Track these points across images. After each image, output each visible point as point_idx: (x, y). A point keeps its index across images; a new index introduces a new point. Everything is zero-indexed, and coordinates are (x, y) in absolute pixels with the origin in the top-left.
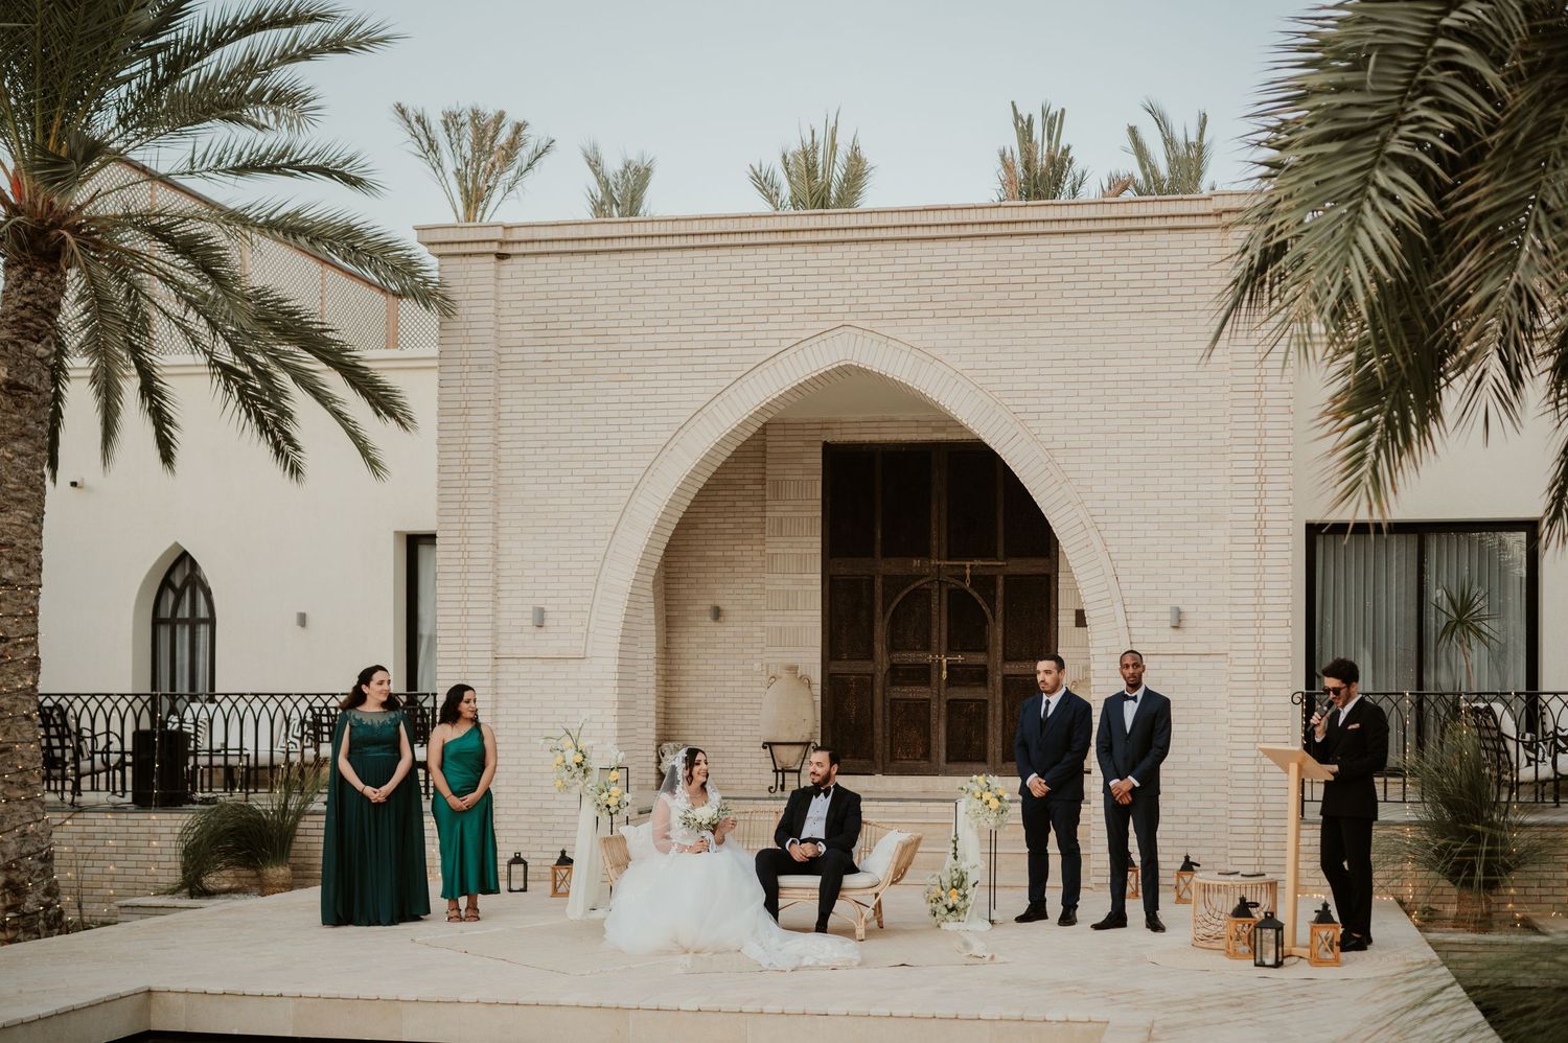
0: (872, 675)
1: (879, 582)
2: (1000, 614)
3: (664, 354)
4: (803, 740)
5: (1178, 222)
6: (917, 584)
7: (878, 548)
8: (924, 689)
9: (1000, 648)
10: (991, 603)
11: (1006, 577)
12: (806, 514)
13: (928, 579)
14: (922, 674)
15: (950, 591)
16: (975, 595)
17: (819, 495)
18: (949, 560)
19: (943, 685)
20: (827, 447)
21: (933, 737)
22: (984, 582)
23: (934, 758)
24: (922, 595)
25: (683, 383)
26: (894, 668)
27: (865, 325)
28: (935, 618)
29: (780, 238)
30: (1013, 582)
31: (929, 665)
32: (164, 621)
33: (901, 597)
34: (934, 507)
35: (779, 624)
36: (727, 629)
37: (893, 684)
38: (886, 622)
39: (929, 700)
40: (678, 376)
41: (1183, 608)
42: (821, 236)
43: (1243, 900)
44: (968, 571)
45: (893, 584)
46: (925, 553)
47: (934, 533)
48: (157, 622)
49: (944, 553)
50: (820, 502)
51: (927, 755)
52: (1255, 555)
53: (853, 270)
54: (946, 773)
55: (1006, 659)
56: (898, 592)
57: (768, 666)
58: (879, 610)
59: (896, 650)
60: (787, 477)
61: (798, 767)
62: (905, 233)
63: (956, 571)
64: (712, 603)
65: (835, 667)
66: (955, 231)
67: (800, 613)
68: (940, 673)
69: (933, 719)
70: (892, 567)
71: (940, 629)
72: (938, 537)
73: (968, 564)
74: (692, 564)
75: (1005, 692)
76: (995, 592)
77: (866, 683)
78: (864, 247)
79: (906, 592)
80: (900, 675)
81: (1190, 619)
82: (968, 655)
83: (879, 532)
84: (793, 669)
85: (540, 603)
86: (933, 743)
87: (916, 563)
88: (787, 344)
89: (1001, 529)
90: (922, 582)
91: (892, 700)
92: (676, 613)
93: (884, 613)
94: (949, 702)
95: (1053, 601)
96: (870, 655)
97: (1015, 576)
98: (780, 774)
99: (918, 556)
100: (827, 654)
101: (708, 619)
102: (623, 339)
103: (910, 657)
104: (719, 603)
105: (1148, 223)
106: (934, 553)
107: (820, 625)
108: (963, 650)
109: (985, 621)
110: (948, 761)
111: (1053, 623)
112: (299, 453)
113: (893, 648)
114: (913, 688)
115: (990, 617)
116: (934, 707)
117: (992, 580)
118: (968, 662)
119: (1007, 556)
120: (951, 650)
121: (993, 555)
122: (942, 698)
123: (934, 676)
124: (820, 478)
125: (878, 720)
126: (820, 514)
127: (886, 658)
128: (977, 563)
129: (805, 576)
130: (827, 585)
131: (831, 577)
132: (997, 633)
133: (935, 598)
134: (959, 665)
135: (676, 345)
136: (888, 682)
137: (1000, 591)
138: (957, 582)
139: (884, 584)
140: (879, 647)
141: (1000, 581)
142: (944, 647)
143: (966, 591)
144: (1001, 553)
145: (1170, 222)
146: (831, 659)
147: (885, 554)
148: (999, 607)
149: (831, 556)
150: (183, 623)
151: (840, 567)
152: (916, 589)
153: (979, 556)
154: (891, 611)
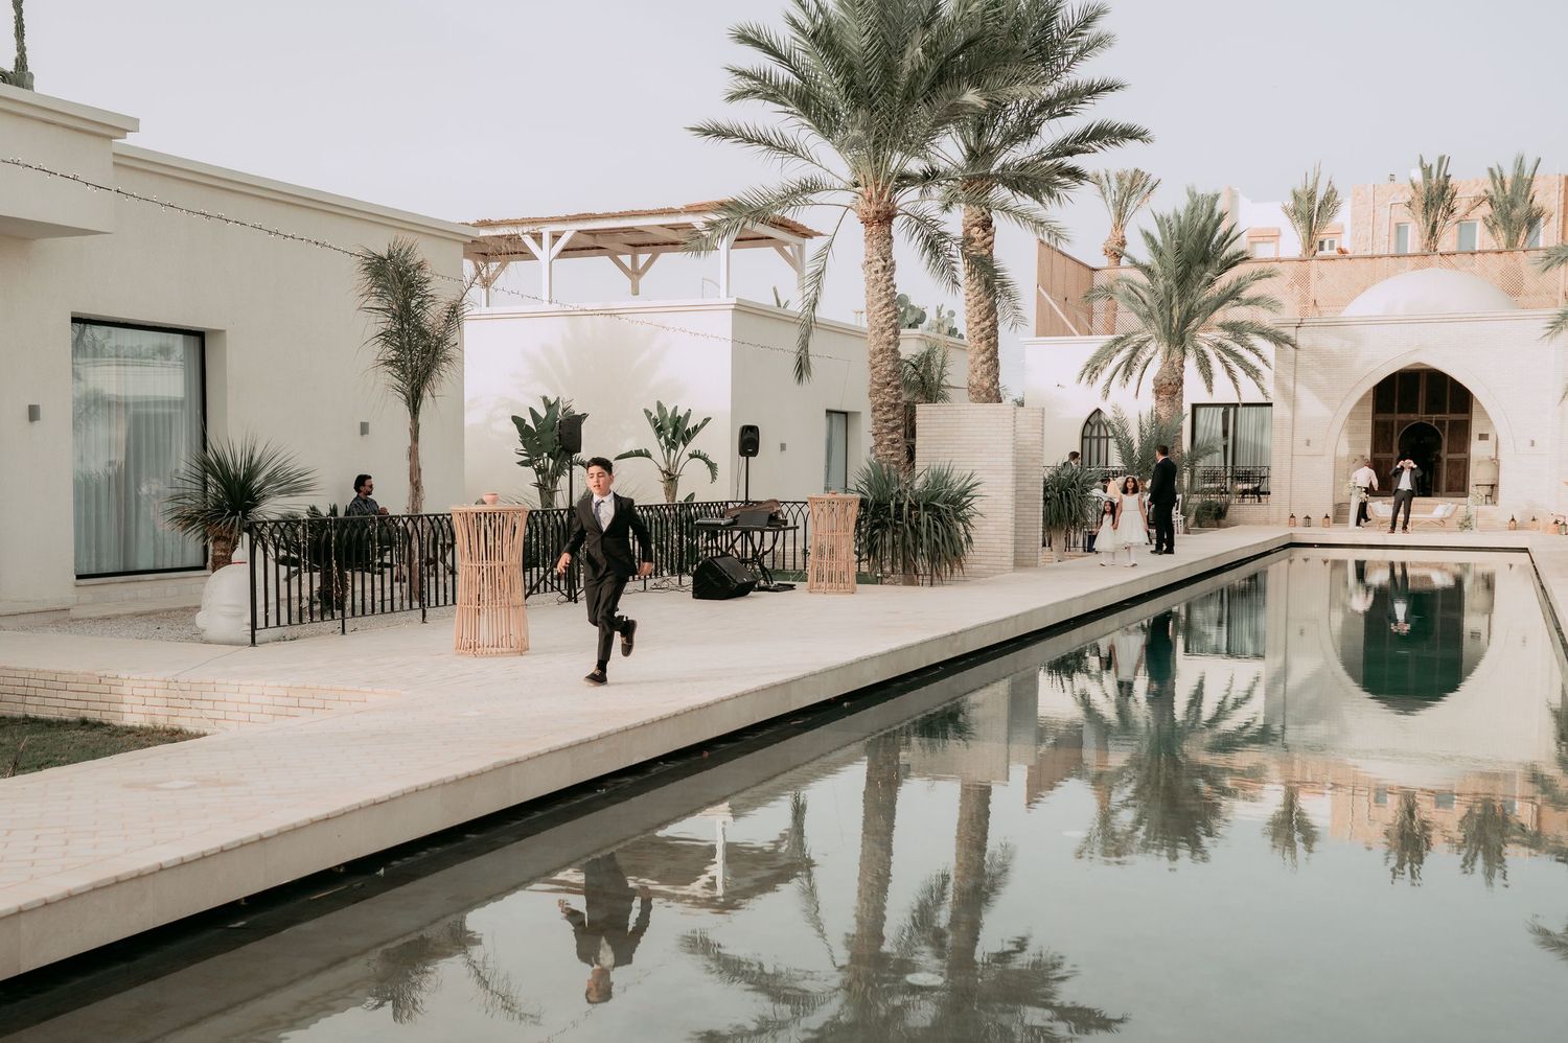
1: (1396, 422)
2: (1447, 436)
6: (1412, 424)
7: (1396, 409)
9: (1446, 449)
10: (1443, 430)
11: (1449, 421)
13: (1417, 421)
16: (1437, 428)
18: (1426, 413)
22: (1441, 423)
30: (1453, 424)
32: (1086, 437)
34: (1420, 393)
35: (1354, 439)
38: (1399, 438)
44: (1434, 419)
45: (1402, 423)
46: (1416, 412)
47: (1420, 405)
48: (1083, 437)
49: (1424, 411)
55: (1449, 452)
56: (1404, 427)
58: (1395, 433)
63: (1428, 419)
65: (1377, 456)
67: (1362, 435)
70: (1403, 417)
72: (1422, 405)
75: (1448, 465)
76: (1445, 427)
79: (1408, 426)
83: (1396, 403)
87: (1412, 415)
89: (1448, 402)
90: (1414, 422)
93: (1399, 435)
95: (1469, 431)
96: (1391, 451)
97: (1454, 421)
99: (1412, 413)
100: (1373, 450)
106: (1420, 411)
107: (1370, 439)
109: (1440, 438)
111: (1468, 439)
115: (1443, 437)
117: (1444, 422)
119: (1451, 412)
121: (1444, 412)
126: (1372, 397)
128: (1437, 415)
129: (1365, 421)
130: (1374, 425)
131: (1376, 421)
132: (1445, 442)
137: (1447, 426)
138: (1429, 423)
139: (1398, 423)
140: (1395, 448)
141: (1447, 422)
143: (1433, 426)
144: (1448, 411)
147: (1399, 412)
148: (1447, 431)
149: (1377, 412)
150: (1095, 437)
151: (1380, 417)
152: (1411, 426)
153: (1439, 413)
154: (1401, 434)
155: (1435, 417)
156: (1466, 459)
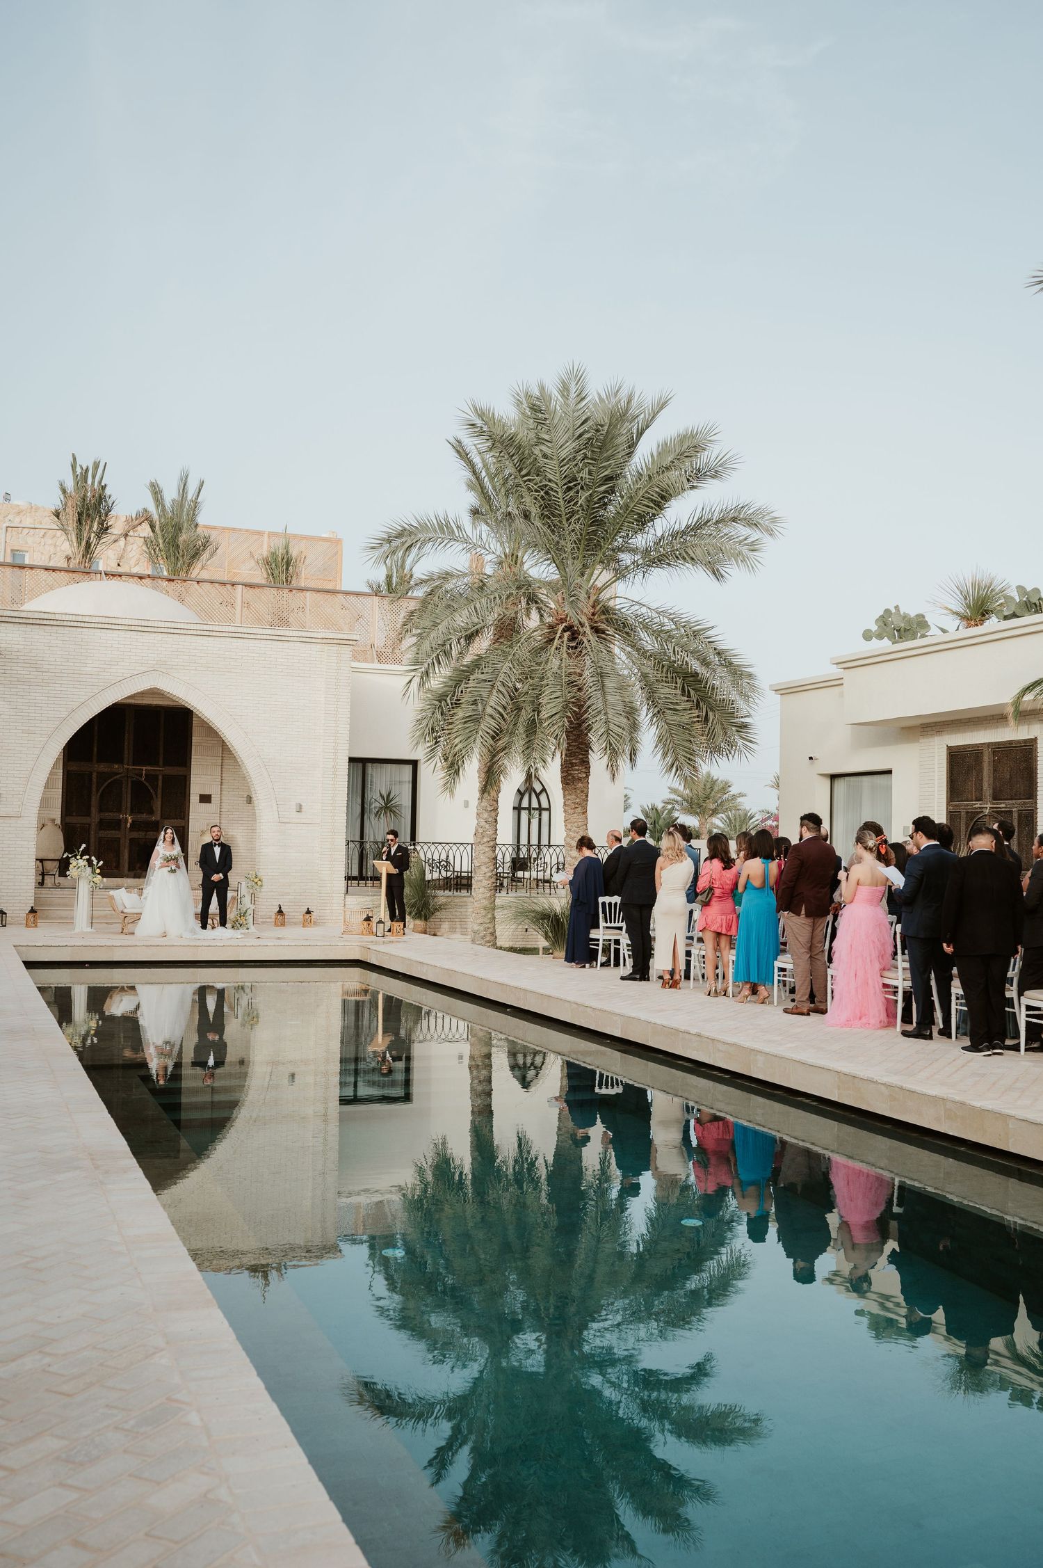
0: (90, 825)
1: (94, 775)
2: (159, 796)
3: (66, 675)
4: (60, 858)
5: (304, 640)
6: (115, 778)
7: (94, 757)
8: (117, 832)
9: (159, 812)
10: (155, 788)
11: (163, 776)
13: (122, 775)
14: (116, 825)
15: (132, 782)
16: (147, 784)
18: (133, 765)
19: (127, 830)
21: (122, 858)
22: (152, 778)
23: (122, 869)
24: (118, 784)
25: (74, 690)
26: (101, 821)
27: (164, 670)
28: (124, 796)
29: (127, 628)
30: (167, 779)
31: (120, 820)
33: (107, 783)
34: (126, 737)
37: (100, 829)
38: (98, 796)
39: (119, 838)
40: (72, 686)
41: (303, 804)
42: (146, 629)
44: (143, 772)
45: (103, 777)
46: (121, 761)
47: (126, 752)
49: (131, 762)
51: (117, 867)
53: (159, 645)
54: (128, 877)
55: (162, 818)
56: (105, 781)
58: (94, 789)
59: (103, 812)
61: (54, 873)
62: (185, 632)
63: (136, 772)
65: (69, 820)
66: (208, 633)
67: (49, 789)
68: (126, 824)
69: (122, 848)
70: (102, 767)
71: (127, 801)
72: (127, 754)
73: (144, 768)
76: (157, 783)
77: (86, 828)
78: (165, 635)
79: (109, 781)
80: (103, 825)
81: (304, 808)
82: (142, 815)
83: (95, 749)
84: (52, 820)
86: (121, 861)
87: (116, 766)
88: (126, 676)
89: (161, 751)
90: (118, 776)
91: (100, 837)
93: (97, 791)
94: (130, 840)
95: (187, 789)
96: (88, 814)
97: (168, 776)
99: (117, 763)
100: (64, 812)
102: (45, 666)
103: (110, 816)
105: (292, 639)
106: (125, 761)
107: (61, 796)
108: (139, 813)
109: (151, 798)
110: (129, 870)
111: (187, 801)
113: (101, 811)
114: (110, 832)
115: (154, 796)
116: (122, 841)
117: (156, 777)
118: (142, 819)
119: (164, 765)
120: (132, 812)
121: (157, 765)
122: (127, 837)
123: (123, 826)
125: (92, 848)
127: (98, 816)
128: (149, 768)
130: (65, 776)
131: (67, 771)
132: (157, 804)
133: (125, 785)
134: (137, 821)
135: (72, 672)
136: (98, 828)
137: (160, 783)
138: (138, 777)
139: (97, 776)
140: (94, 810)
141: (160, 777)
142: (128, 811)
143: (142, 782)
144: (161, 763)
145: (301, 639)
146: (66, 815)
147: (100, 760)
148: (159, 791)
149: (68, 760)
151: (74, 767)
152: (115, 780)
153: (150, 764)
154: (101, 791)
156: (183, 827)
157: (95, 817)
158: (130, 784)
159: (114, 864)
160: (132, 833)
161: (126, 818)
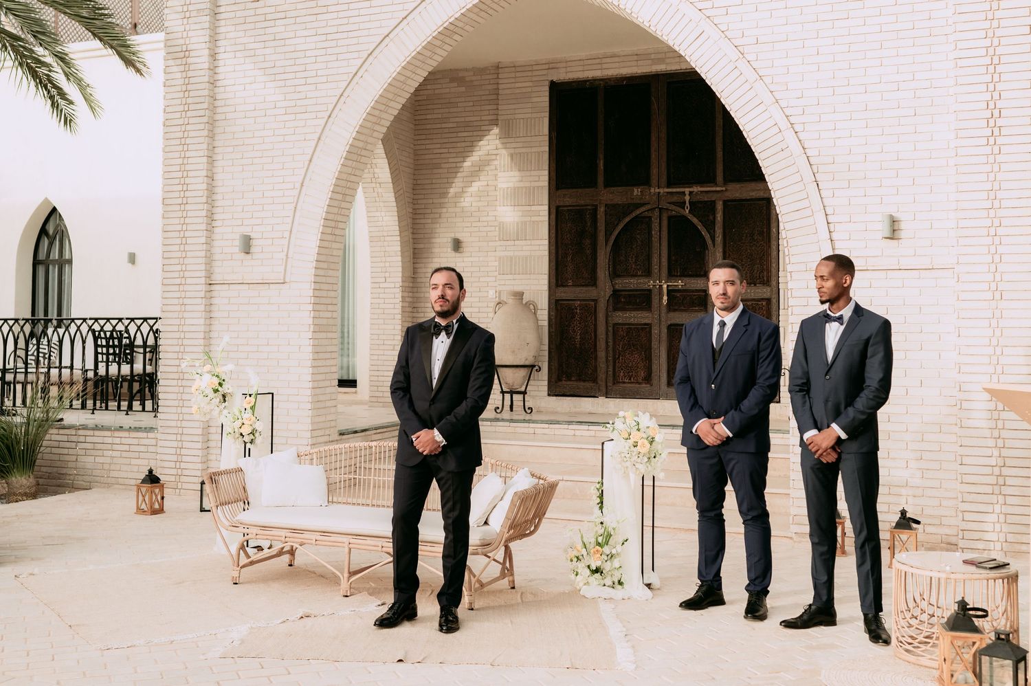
0: (595, 301)
1: (602, 209)
2: (719, 239)
4: (527, 363)
6: (638, 212)
7: (601, 179)
8: (645, 314)
10: (710, 226)
11: (725, 202)
12: (534, 150)
13: (649, 207)
14: (643, 300)
15: (670, 218)
16: (695, 220)
17: (546, 130)
18: (668, 187)
19: (664, 310)
20: (554, 86)
21: (655, 361)
22: (704, 209)
23: (655, 382)
24: (643, 223)
26: (616, 294)
28: (655, 244)
30: (733, 207)
31: (650, 291)
33: (623, 224)
34: (653, 138)
35: (511, 254)
36: (465, 259)
37: (615, 309)
38: (609, 249)
39: (649, 325)
41: (897, 215)
43: (963, 605)
44: (687, 198)
45: (616, 212)
46: (645, 182)
47: (655, 163)
49: (664, 179)
50: (547, 138)
51: (648, 379)
52: (988, 150)
54: (667, 397)
56: (620, 220)
57: (500, 292)
58: (602, 236)
59: (619, 276)
60: (517, 116)
61: (523, 389)
63: (675, 199)
64: (453, 235)
65: (562, 294)
67: (529, 242)
68: (661, 299)
69: (654, 344)
70: (615, 196)
71: (661, 255)
72: (658, 167)
73: (687, 190)
74: (435, 201)
76: (714, 218)
77: (590, 309)
79: (627, 220)
80: (620, 300)
81: (906, 228)
82: (687, 280)
83: (602, 162)
84: (519, 295)
85: (246, 230)
86: (654, 367)
87: (637, 191)
89: (720, 154)
90: (643, 209)
91: (615, 325)
92: (421, 246)
93: (607, 239)
94: (670, 327)
96: (593, 281)
97: (735, 201)
98: (507, 396)
99: (637, 185)
100: (554, 281)
101: (449, 250)
103: (631, 283)
104: (458, 236)
106: (654, 182)
107: (547, 253)
108: (683, 275)
109: (704, 246)
111: (774, 247)
112: (71, 106)
113: (614, 274)
114: (633, 314)
115: (709, 241)
116: (655, 331)
117: (712, 205)
118: (688, 287)
119: (727, 181)
120: (671, 275)
121: (711, 180)
122: (663, 323)
123: (655, 301)
124: (547, 115)
125: (601, 344)
126: (547, 149)
127: (608, 284)
128: (696, 189)
129: (533, 208)
130: (553, 216)
131: (558, 208)
133: (655, 226)
134: (679, 291)
136: (611, 308)
137: (719, 217)
138: (678, 209)
139: (606, 212)
140: (603, 273)
141: (720, 206)
142: (664, 273)
143: (684, 217)
144: (720, 178)
146: (557, 286)
147: (608, 184)
148: (719, 231)
149: (558, 188)
150: (54, 262)
151: (570, 198)
152: (636, 217)
153: (701, 182)
154: (613, 237)
155: (688, 192)
156: (769, 300)
157: (604, 289)
158: (665, 223)
159: (643, 374)
160: (672, 314)
161: (661, 286)
